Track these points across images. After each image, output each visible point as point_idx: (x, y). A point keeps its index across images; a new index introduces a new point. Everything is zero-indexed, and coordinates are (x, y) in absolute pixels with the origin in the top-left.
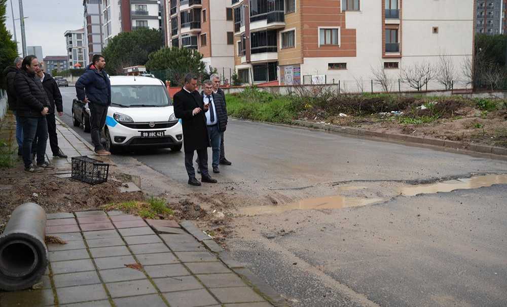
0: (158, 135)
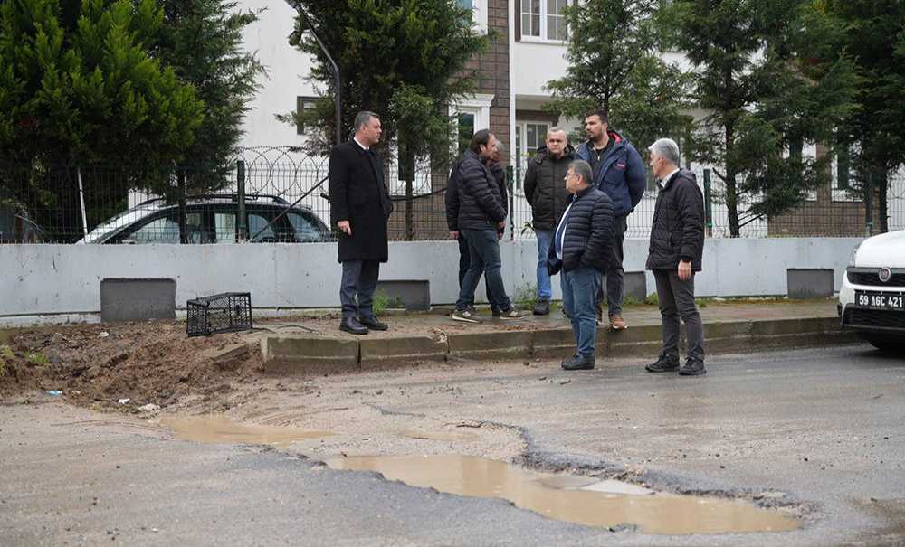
0: (890, 303)
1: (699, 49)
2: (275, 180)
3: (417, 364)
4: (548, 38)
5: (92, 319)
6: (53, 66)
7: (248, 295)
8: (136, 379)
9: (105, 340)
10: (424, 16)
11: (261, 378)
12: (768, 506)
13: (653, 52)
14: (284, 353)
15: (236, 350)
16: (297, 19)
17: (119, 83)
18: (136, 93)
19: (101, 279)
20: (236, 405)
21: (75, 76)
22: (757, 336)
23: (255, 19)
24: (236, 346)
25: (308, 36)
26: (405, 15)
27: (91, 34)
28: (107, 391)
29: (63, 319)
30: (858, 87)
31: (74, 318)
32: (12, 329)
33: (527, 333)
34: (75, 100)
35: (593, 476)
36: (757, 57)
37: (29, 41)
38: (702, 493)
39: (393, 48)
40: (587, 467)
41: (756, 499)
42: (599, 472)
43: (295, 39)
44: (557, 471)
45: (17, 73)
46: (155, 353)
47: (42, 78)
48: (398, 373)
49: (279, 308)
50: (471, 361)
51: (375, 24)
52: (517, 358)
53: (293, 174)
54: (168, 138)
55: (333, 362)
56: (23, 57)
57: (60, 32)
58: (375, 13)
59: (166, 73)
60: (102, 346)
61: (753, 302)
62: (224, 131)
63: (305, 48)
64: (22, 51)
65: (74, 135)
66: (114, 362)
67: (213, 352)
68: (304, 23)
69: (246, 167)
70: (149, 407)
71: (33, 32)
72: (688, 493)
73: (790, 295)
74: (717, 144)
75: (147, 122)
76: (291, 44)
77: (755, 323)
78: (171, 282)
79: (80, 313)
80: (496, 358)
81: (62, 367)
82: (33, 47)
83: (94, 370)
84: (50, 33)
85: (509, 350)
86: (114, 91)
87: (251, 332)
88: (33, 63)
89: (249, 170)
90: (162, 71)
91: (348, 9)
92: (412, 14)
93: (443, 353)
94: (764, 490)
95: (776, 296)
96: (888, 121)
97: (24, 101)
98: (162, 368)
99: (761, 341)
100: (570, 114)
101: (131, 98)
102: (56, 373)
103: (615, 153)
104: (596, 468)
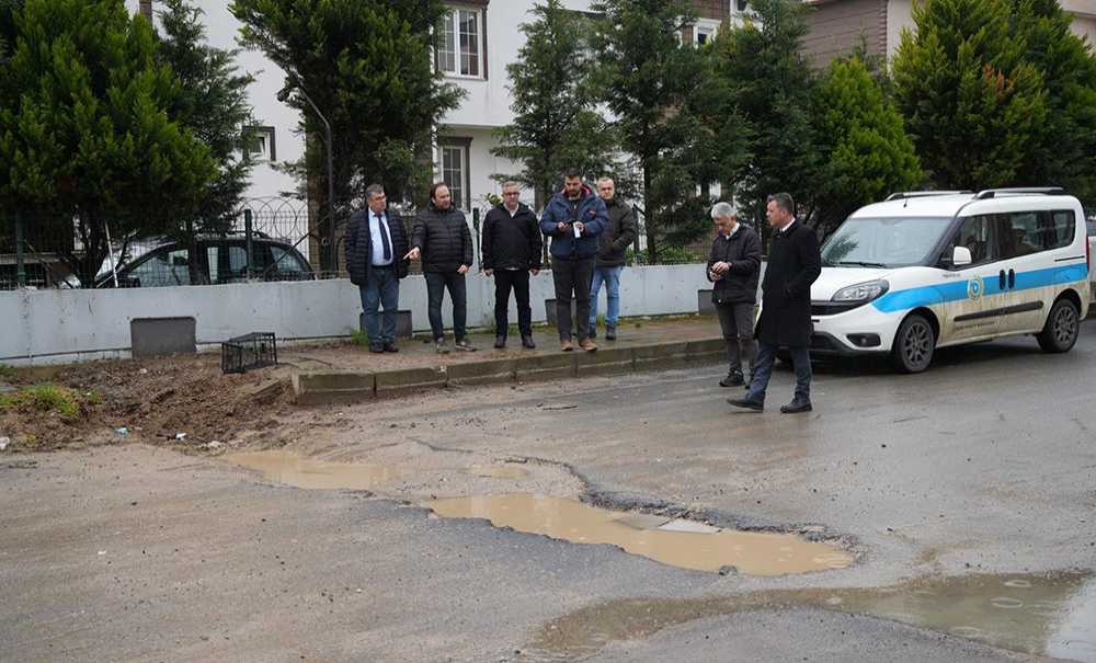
1: (619, 101)
2: (278, 225)
3: (423, 392)
4: (462, 73)
5: (125, 355)
6: (89, 132)
7: (273, 335)
8: (188, 415)
9: (145, 376)
10: (406, 79)
11: (295, 410)
12: (816, 540)
13: (588, 108)
14: (313, 388)
15: (270, 387)
16: (287, 79)
17: (146, 146)
18: (161, 155)
19: (131, 319)
20: (291, 441)
21: (109, 141)
22: (691, 354)
23: (254, 80)
24: (270, 383)
25: (297, 94)
26: (389, 79)
27: (121, 102)
28: (164, 427)
29: (99, 356)
30: (750, 139)
31: (109, 354)
32: (57, 366)
33: (511, 361)
34: (109, 161)
35: (659, 514)
36: (671, 112)
37: (66, 110)
38: (758, 529)
39: (377, 108)
40: (652, 505)
41: (802, 533)
42: (662, 511)
43: (283, 96)
44: (626, 510)
45: (59, 140)
46: (197, 389)
47: (78, 143)
48: (409, 400)
49: (285, 339)
50: (467, 388)
51: (363, 86)
52: (502, 382)
53: (293, 220)
54: (187, 193)
55: (354, 393)
56: (62, 125)
57: (95, 102)
58: (363, 77)
59: (186, 134)
60: (145, 383)
61: (673, 320)
62: (233, 184)
63: (294, 104)
64: (61, 119)
65: (106, 192)
66: (161, 398)
67: (250, 388)
68: (292, 82)
69: (253, 215)
70: (214, 444)
71: (71, 103)
72: (747, 529)
73: (701, 311)
74: (636, 182)
75: (171, 179)
76: (281, 100)
77: (689, 343)
78: (191, 320)
79: (114, 350)
80: (486, 383)
81: (117, 404)
82: (70, 114)
83: (146, 406)
84: (85, 102)
85: (497, 376)
86: (143, 151)
87: (276, 368)
88: (71, 129)
89: (256, 218)
90: (182, 132)
91: (338, 74)
92: (396, 78)
93: (443, 381)
94: (805, 524)
95: (690, 314)
96: (770, 165)
97: (63, 162)
98: (207, 404)
99: (694, 358)
100: (515, 157)
101: (157, 159)
102: (112, 409)
103: (588, 202)
104: (660, 507)
